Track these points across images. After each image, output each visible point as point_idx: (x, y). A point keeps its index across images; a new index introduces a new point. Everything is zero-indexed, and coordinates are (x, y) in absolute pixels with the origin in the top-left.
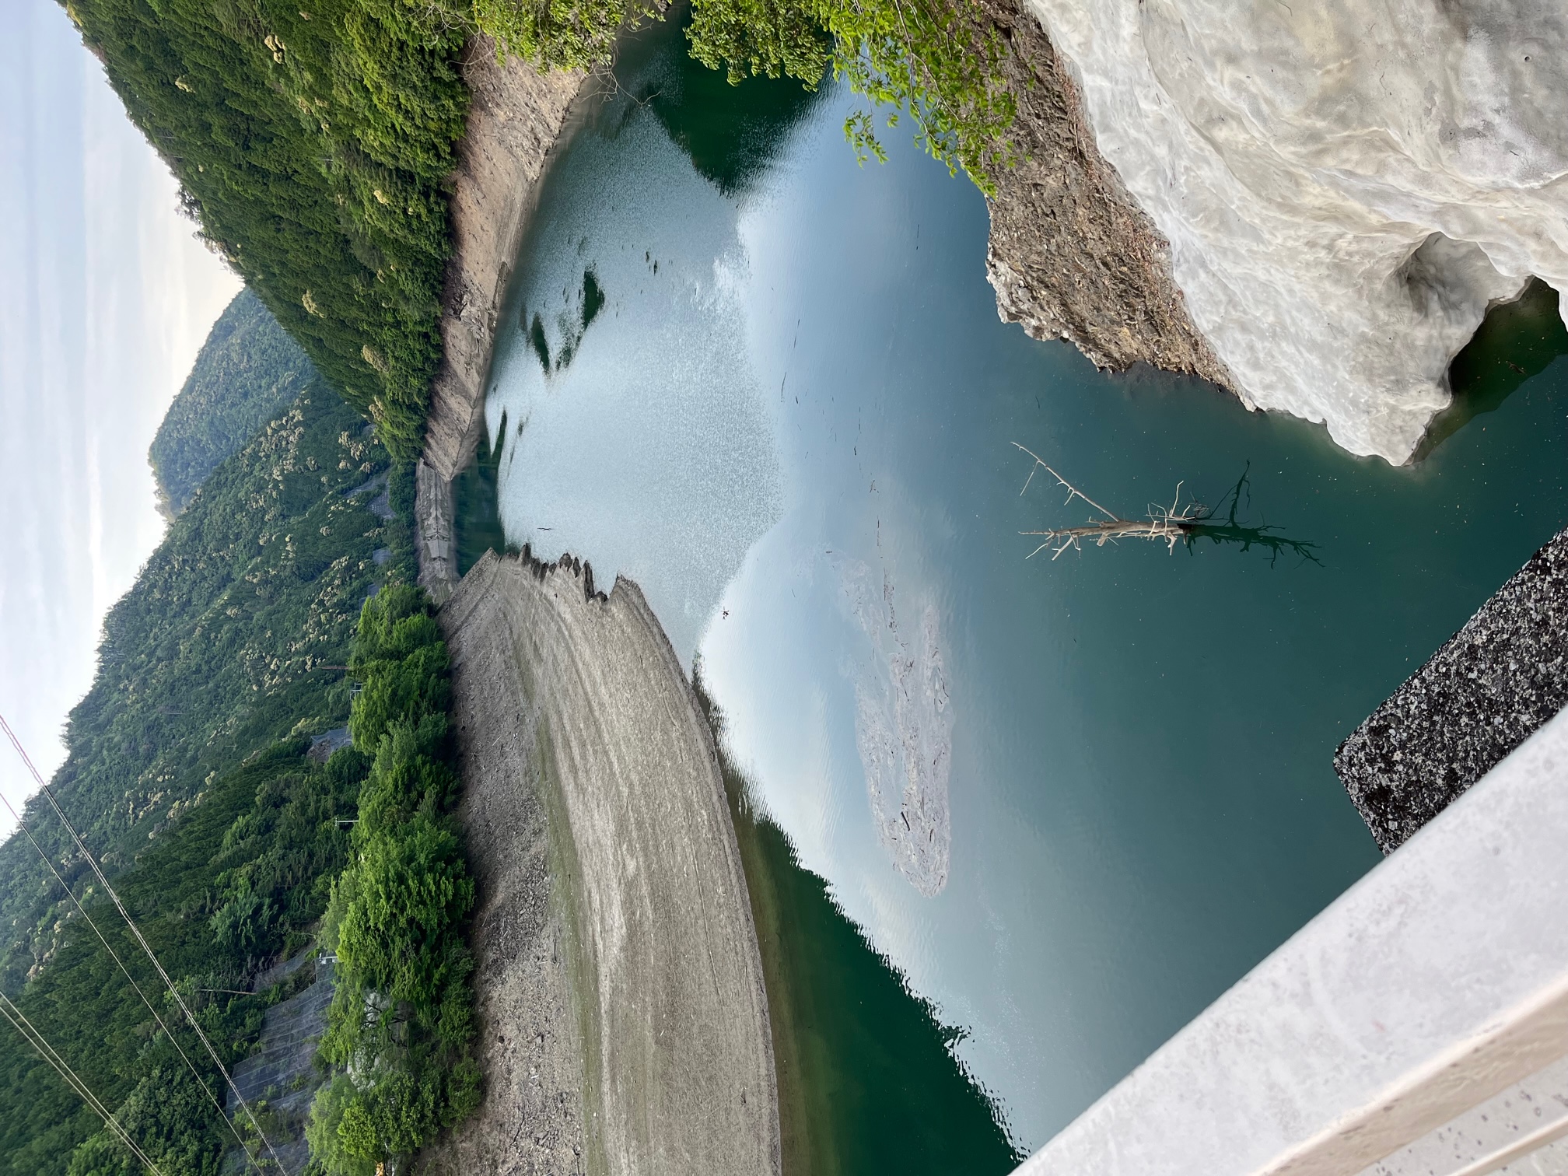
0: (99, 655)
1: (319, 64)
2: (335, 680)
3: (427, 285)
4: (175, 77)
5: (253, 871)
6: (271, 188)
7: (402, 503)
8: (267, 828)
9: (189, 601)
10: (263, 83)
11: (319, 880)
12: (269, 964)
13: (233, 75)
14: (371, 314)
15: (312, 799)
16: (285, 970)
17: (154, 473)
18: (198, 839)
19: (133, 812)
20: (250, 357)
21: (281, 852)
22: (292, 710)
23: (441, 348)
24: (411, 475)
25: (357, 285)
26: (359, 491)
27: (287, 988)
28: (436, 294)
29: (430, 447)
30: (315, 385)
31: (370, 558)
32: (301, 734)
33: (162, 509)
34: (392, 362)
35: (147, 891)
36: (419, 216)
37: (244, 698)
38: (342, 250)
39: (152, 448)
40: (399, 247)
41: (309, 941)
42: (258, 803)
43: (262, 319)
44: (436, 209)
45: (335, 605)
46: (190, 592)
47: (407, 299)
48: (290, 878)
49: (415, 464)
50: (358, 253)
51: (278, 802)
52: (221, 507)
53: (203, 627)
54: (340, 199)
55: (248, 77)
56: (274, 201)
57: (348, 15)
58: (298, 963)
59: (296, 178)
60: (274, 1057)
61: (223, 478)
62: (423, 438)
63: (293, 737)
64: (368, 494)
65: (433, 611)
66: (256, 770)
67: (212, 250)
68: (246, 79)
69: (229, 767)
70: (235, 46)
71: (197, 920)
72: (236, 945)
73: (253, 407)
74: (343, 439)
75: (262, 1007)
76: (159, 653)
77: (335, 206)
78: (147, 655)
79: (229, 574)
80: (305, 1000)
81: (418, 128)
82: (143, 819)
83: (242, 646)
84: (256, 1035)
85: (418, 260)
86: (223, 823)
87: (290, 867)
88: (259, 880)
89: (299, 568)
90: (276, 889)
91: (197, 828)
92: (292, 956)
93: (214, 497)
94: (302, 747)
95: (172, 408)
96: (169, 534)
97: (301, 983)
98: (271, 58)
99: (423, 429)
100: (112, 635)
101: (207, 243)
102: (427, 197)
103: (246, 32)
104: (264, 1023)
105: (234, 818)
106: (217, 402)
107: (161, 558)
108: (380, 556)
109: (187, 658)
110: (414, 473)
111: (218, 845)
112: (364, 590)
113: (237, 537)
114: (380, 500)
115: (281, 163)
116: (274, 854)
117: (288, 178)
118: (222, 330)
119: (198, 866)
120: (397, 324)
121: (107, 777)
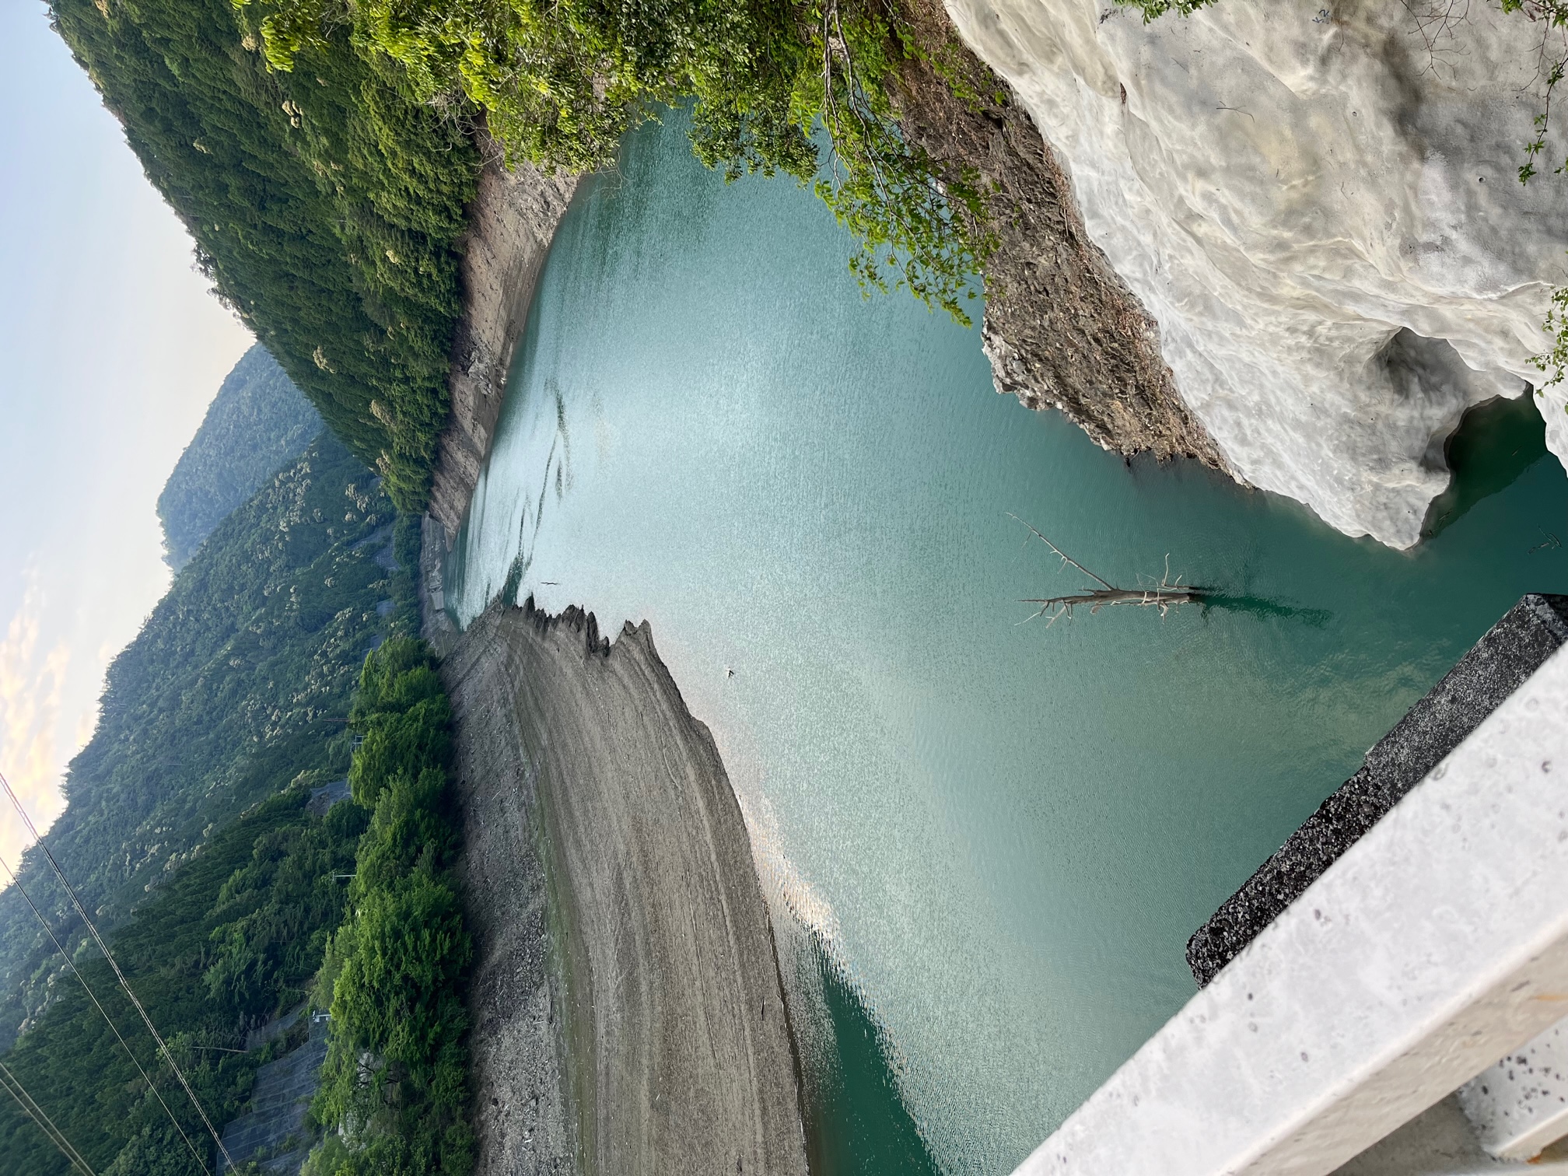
0: (101, 705)
1: (335, 129)
2: (336, 732)
3: (436, 343)
4: (193, 139)
5: (249, 926)
6: (285, 248)
7: (407, 554)
8: (264, 882)
9: (192, 651)
10: (280, 146)
11: (315, 935)
12: (262, 1022)
13: (249, 136)
14: (380, 369)
15: (310, 853)
16: (279, 1028)
17: (162, 524)
18: (192, 893)
19: (130, 864)
20: (260, 410)
21: (277, 907)
22: (292, 762)
23: (448, 404)
24: (416, 526)
25: (367, 342)
26: (364, 543)
27: (279, 1046)
28: (443, 350)
29: (435, 500)
30: (324, 437)
31: (374, 609)
32: (300, 786)
33: (169, 560)
34: (400, 416)
35: (142, 945)
36: (430, 275)
37: (244, 749)
38: (354, 307)
39: (161, 499)
40: (410, 306)
41: (303, 999)
42: (255, 856)
43: (273, 373)
44: (447, 268)
45: (338, 657)
46: (194, 642)
47: (416, 356)
48: (285, 933)
49: (420, 517)
50: (369, 310)
51: (275, 855)
52: (228, 558)
53: (205, 677)
54: (353, 258)
55: (265, 140)
56: (288, 260)
57: (364, 82)
58: (291, 1021)
59: (310, 238)
60: (264, 1116)
61: (229, 529)
62: (429, 491)
63: (293, 789)
64: (373, 546)
65: (435, 664)
66: (254, 823)
67: (225, 306)
68: (263, 142)
69: (227, 819)
70: (253, 110)
71: (190, 975)
72: (230, 1000)
73: (262, 459)
74: (350, 491)
75: (253, 1066)
76: (161, 703)
77: (347, 265)
78: (149, 705)
79: (233, 624)
80: (297, 1059)
81: (431, 191)
82: (140, 871)
83: (244, 697)
84: (247, 1094)
85: (428, 317)
86: (220, 877)
87: (285, 923)
88: (254, 935)
89: (302, 619)
90: (271, 944)
91: (194, 880)
92: (285, 1013)
93: (221, 548)
94: (301, 800)
95: (181, 460)
96: (175, 584)
97: (293, 1042)
98: (289, 122)
99: (430, 483)
100: (114, 685)
101: (221, 299)
102: (438, 257)
103: (264, 97)
104: (255, 1082)
105: (231, 872)
106: (226, 454)
107: (166, 609)
108: (384, 608)
109: (189, 708)
110: (419, 525)
111: (214, 899)
112: (367, 642)
113: (243, 587)
114: (385, 552)
115: (296, 224)
116: (269, 909)
117: (303, 237)
118: (234, 383)
119: (194, 920)
120: (406, 380)
121: (105, 829)
